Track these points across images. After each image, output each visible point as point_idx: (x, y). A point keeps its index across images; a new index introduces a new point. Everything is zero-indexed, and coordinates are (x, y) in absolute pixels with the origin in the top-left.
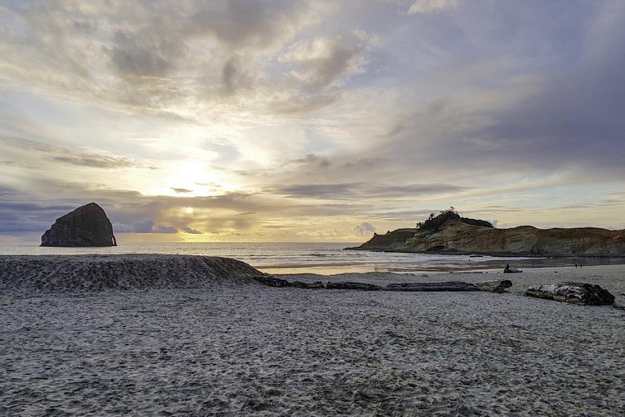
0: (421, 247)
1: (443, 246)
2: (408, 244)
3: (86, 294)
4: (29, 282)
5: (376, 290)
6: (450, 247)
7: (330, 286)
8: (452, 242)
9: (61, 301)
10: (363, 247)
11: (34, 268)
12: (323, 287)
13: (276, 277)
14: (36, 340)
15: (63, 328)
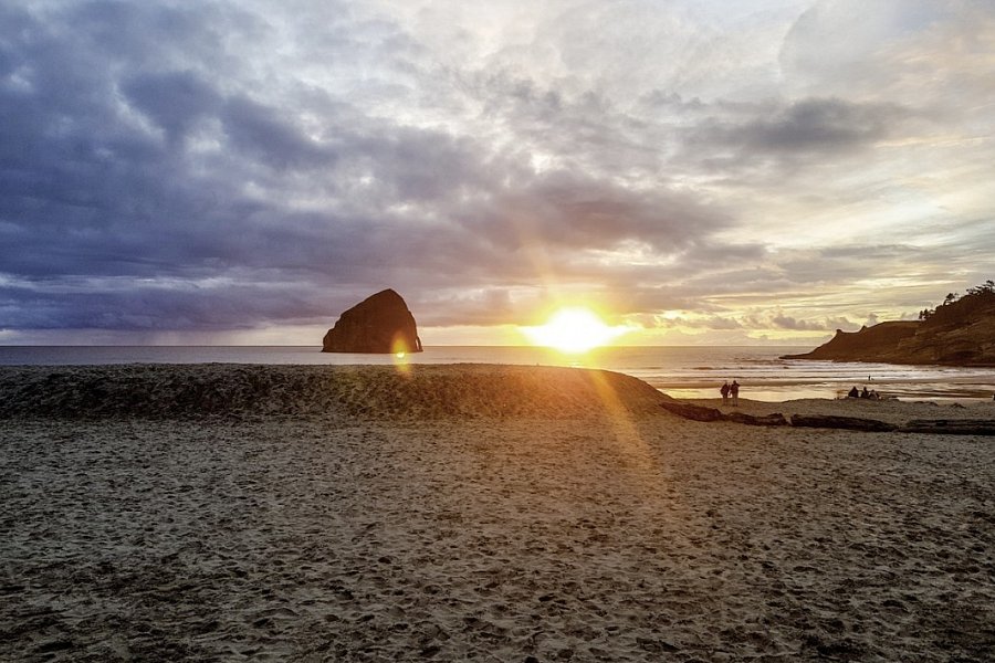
0: (927, 353)
1: (971, 353)
2: (902, 349)
3: (418, 423)
4: (339, 404)
5: (886, 430)
6: (986, 354)
7: (799, 422)
8: (989, 345)
9: (389, 433)
10: (819, 354)
11: (344, 384)
12: (784, 423)
13: (698, 404)
14: (387, 494)
15: (414, 476)
